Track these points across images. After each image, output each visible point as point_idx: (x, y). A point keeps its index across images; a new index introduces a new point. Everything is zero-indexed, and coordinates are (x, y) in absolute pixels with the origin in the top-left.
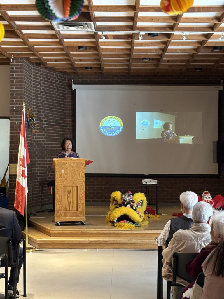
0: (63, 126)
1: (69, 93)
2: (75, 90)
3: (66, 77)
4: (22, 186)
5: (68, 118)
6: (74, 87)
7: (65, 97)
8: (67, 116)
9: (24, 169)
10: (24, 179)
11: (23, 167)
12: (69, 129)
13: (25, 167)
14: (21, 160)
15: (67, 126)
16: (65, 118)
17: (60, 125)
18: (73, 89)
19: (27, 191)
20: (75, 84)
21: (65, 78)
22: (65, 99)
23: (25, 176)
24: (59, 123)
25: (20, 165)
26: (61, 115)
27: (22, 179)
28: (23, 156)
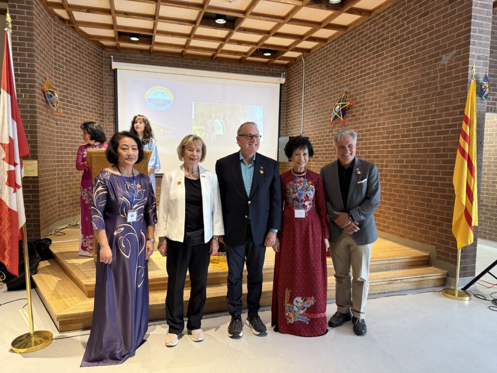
0: (101, 114)
1: (107, 73)
2: (116, 69)
3: (104, 52)
4: (10, 210)
5: (106, 105)
6: (115, 65)
7: (102, 77)
8: (106, 102)
9: (12, 168)
10: (15, 191)
11: (10, 163)
12: (108, 119)
13: (15, 165)
14: (4, 148)
15: (106, 115)
16: (103, 105)
17: (96, 113)
18: (113, 67)
19: (22, 220)
20: (115, 60)
21: (102, 53)
22: (102, 81)
23: (16, 186)
24: (95, 109)
25: (4, 159)
26: (97, 99)
27: (10, 192)
28: (10, 137)
